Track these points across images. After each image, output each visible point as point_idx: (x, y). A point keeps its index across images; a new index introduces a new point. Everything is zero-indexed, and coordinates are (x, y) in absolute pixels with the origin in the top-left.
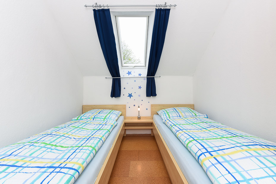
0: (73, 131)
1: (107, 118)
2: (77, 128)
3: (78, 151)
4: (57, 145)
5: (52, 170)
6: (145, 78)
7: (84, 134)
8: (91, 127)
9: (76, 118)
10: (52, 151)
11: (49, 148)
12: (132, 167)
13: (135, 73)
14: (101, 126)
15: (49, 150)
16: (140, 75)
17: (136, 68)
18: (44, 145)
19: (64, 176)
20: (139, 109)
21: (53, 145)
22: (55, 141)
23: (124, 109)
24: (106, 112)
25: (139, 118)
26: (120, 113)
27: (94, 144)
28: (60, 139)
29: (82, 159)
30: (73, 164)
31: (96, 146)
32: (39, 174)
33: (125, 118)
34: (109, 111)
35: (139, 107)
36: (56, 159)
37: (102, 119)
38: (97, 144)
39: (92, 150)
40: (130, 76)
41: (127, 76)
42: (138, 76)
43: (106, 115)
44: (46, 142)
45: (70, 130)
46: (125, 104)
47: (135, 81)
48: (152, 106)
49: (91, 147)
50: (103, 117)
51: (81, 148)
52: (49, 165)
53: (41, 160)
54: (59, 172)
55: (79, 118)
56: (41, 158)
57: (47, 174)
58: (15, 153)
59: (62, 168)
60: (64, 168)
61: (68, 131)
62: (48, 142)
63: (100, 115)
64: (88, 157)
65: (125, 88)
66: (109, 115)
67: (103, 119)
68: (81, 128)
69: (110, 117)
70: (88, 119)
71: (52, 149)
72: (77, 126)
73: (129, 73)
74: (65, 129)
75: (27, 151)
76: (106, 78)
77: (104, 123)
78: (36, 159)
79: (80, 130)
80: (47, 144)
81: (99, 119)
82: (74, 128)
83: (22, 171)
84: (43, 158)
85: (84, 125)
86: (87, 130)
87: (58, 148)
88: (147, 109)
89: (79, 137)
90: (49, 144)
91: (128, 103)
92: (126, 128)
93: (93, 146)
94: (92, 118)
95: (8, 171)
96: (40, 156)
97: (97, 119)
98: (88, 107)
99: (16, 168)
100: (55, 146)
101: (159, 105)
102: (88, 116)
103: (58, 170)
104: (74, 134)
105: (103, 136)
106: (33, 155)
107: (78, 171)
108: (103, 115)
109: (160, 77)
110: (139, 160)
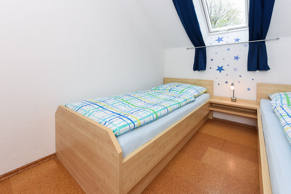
0: (146, 97)
1: (184, 92)
2: (151, 95)
3: (141, 110)
4: (130, 103)
5: (118, 116)
6: (246, 44)
7: (154, 101)
8: (162, 97)
9: (154, 88)
10: (125, 106)
11: (124, 104)
12: (209, 154)
13: (229, 38)
14: (173, 98)
15: (124, 105)
16: (237, 40)
17: (230, 31)
18: (122, 101)
19: (123, 122)
20: (232, 88)
21: (127, 102)
22: (130, 100)
23: (210, 85)
24: (185, 86)
25: (234, 100)
26: (204, 90)
27: (157, 109)
28: (134, 100)
29: (141, 116)
30: (132, 117)
31: (158, 112)
32: (111, 115)
33: (211, 97)
34: (189, 85)
35: (233, 84)
36: (124, 111)
37: (177, 92)
38: (160, 110)
39: (153, 114)
40: (221, 43)
41: (217, 43)
42: (233, 41)
43: (184, 89)
44: (124, 99)
45: (144, 95)
46: (212, 79)
47: (228, 49)
48: (259, 85)
49: (153, 111)
50: (179, 91)
51: (144, 109)
52: (118, 113)
53: (116, 109)
54: (121, 118)
55: (157, 88)
56: (117, 108)
57: (115, 117)
58: (105, 101)
59: (124, 117)
60: (125, 117)
61: (142, 96)
62: (125, 100)
63: (178, 88)
64: (147, 117)
65: (212, 60)
66: (188, 89)
67: (179, 92)
68: (153, 96)
69: (188, 91)
70: (165, 90)
71: (125, 105)
72: (151, 94)
73: (219, 40)
74: (141, 94)
75: (112, 101)
76: (188, 48)
77: (179, 96)
78: (114, 107)
79: (152, 97)
80: (124, 101)
81: (176, 92)
82: (148, 94)
83: (104, 111)
84: (118, 109)
85: (158, 94)
86: (158, 98)
87: (129, 105)
88: (249, 89)
89: (149, 102)
90: (125, 101)
91: (216, 78)
92: (211, 109)
93: (155, 110)
94: (168, 90)
95: (99, 109)
96: (117, 107)
97: (173, 91)
98: (169, 80)
99: (102, 109)
100: (129, 103)
101: (275, 85)
102: (165, 87)
103: (121, 117)
104: (146, 99)
105: (170, 106)
106: (113, 105)
107: (133, 123)
108: (180, 89)
109: (278, 39)
110: (221, 150)
